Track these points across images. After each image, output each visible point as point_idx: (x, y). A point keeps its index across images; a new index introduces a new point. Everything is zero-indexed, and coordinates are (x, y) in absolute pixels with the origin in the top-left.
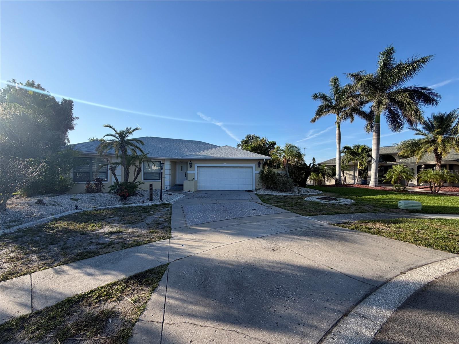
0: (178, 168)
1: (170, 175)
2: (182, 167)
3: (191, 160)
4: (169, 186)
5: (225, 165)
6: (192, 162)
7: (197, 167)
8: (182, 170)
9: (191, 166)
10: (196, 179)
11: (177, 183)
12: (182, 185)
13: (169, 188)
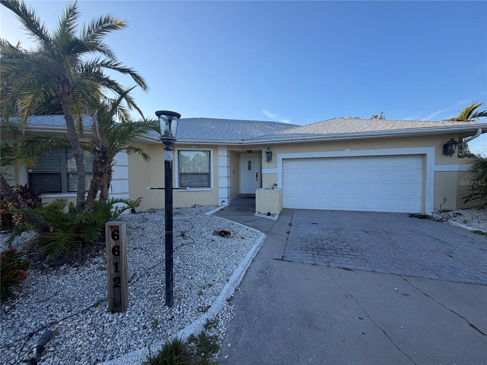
0: (243, 165)
1: (227, 177)
2: (250, 162)
3: (269, 146)
4: (226, 200)
5: (348, 152)
6: (272, 150)
7: (283, 159)
8: (250, 168)
9: (269, 159)
10: (280, 186)
11: (242, 193)
12: (252, 197)
13: (226, 204)
